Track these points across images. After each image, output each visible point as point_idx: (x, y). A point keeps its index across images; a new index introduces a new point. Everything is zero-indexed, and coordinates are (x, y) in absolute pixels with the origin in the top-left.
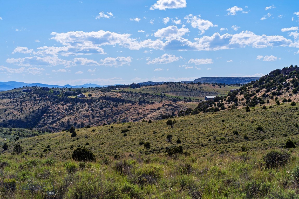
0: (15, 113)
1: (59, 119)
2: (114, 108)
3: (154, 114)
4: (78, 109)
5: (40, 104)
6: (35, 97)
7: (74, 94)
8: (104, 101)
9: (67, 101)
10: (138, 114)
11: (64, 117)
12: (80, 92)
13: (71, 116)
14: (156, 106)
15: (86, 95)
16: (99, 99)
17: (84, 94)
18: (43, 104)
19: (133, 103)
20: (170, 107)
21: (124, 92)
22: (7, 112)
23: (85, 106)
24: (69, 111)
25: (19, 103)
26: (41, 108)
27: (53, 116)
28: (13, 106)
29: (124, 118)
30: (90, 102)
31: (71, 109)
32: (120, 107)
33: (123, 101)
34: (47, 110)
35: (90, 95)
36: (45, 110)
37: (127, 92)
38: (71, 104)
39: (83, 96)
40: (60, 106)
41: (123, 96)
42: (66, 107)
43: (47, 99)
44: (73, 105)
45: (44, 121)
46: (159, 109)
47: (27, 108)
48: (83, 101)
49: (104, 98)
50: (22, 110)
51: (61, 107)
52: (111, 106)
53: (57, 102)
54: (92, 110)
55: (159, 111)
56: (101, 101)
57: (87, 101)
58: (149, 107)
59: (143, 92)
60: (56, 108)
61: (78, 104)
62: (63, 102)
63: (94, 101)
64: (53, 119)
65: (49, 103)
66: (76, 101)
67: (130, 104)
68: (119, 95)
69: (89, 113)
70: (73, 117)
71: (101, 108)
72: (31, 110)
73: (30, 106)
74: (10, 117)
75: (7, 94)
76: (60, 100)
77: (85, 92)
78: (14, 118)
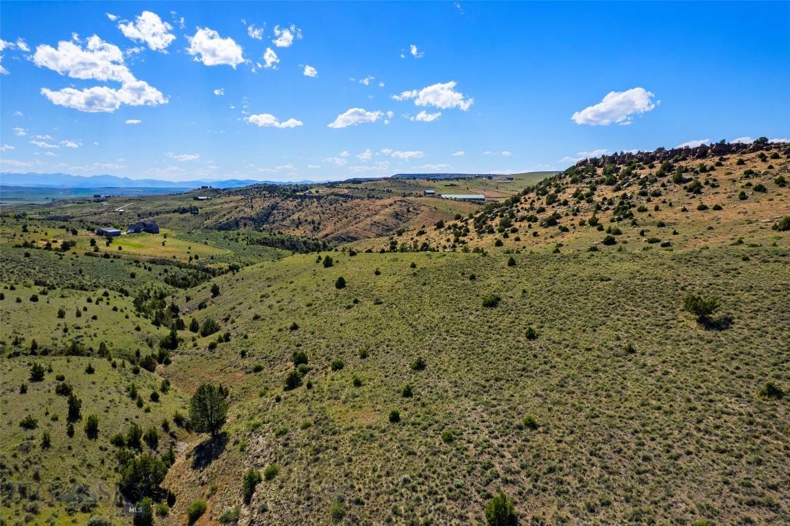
0: (246, 210)
1: (289, 216)
2: (344, 205)
3: (387, 210)
4: (307, 206)
5: (270, 201)
6: (265, 195)
7: (302, 191)
8: (333, 197)
9: (297, 197)
10: (369, 210)
11: (293, 214)
12: (307, 189)
13: (300, 213)
14: (387, 201)
15: (313, 191)
16: (328, 196)
17: (311, 190)
18: (273, 201)
19: (362, 199)
20: (404, 203)
21: (350, 188)
22: (238, 209)
23: (314, 202)
24: (299, 208)
25: (250, 201)
26: (270, 205)
27: (283, 213)
28: (244, 203)
29: (355, 214)
30: (319, 198)
31: (300, 206)
32: (349, 204)
33: (352, 198)
34: (276, 206)
35: (317, 192)
36: (274, 207)
37: (353, 188)
38: (299, 200)
39: (310, 192)
40: (288, 202)
41: (350, 192)
42: (294, 203)
43: (276, 196)
44: (302, 201)
45: (275, 217)
46: (391, 205)
47: (257, 206)
48: (312, 197)
49: (332, 194)
50: (252, 207)
51: (291, 204)
52: (340, 202)
53: (285, 199)
54: (322, 206)
55: (392, 207)
56: (329, 197)
57: (315, 197)
58: (379, 202)
59: (369, 188)
60: (285, 205)
61: (307, 200)
62: (291, 199)
63: (323, 197)
64: (283, 215)
65: (278, 200)
66: (305, 197)
67: (359, 200)
68: (346, 191)
69: (319, 209)
70: (304, 214)
71: (331, 205)
72: (261, 207)
73: (260, 203)
74: (242, 215)
75: (240, 190)
76: (288, 197)
77: (311, 188)
78: (245, 216)
